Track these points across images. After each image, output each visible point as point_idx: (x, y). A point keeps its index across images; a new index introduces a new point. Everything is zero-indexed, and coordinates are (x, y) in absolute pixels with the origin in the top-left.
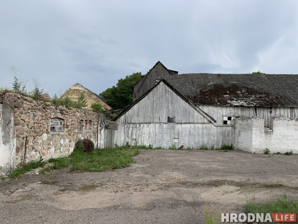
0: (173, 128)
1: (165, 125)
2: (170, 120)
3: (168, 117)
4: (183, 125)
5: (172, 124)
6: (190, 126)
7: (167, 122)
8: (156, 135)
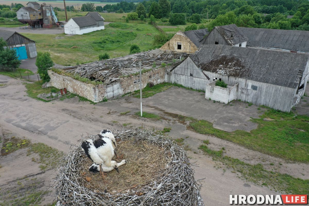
0: (192, 79)
1: (189, 77)
2: (191, 75)
3: (191, 74)
4: (196, 78)
5: (192, 77)
6: (199, 79)
7: (190, 75)
8: (186, 81)
